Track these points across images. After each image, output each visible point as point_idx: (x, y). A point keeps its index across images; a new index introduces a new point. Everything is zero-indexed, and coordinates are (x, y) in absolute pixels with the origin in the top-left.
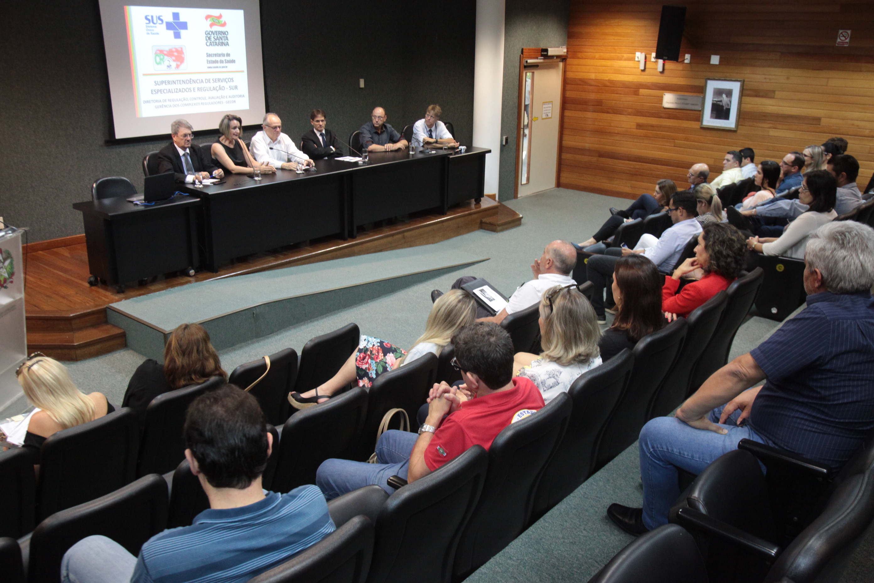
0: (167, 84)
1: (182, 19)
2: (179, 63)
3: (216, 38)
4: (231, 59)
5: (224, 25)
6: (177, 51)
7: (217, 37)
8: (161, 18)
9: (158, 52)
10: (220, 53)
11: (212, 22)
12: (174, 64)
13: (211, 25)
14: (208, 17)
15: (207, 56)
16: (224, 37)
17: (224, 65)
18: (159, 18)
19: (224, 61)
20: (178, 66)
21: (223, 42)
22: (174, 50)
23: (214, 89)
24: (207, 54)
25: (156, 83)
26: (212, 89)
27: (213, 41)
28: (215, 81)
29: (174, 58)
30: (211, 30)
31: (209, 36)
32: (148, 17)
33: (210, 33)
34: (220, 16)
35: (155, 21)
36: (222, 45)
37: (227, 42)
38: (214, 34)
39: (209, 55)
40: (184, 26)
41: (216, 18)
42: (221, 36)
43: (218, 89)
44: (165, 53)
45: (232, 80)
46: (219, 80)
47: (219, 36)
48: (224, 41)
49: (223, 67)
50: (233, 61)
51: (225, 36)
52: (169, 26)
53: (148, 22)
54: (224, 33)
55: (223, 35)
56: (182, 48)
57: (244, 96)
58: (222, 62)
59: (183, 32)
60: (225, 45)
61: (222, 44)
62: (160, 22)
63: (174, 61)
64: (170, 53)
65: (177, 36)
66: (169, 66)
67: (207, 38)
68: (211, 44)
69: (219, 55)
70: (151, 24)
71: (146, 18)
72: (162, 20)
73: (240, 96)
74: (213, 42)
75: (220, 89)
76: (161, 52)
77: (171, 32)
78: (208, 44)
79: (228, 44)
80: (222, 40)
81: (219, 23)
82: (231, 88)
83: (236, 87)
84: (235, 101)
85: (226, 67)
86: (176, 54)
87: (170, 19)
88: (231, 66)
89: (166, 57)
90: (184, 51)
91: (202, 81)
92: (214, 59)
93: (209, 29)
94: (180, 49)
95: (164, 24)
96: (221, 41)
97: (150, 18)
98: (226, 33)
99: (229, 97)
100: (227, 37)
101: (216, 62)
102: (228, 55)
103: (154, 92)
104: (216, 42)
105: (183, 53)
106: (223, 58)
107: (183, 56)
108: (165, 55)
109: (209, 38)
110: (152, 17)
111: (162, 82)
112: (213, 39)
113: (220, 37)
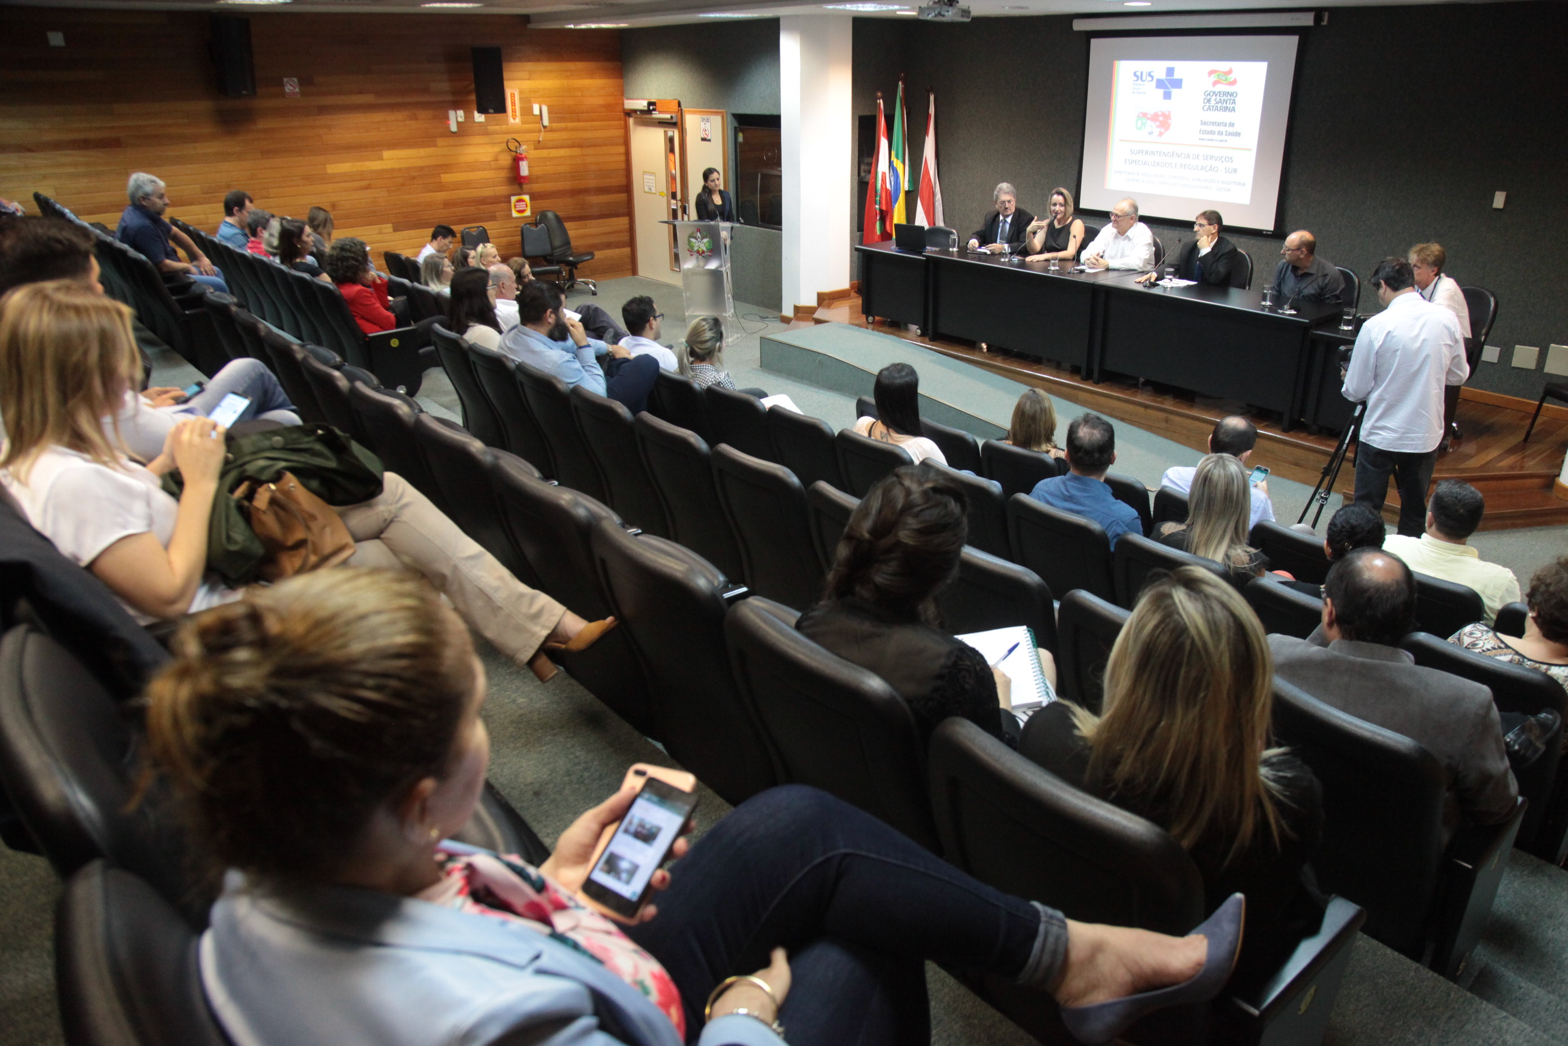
0: (1144, 154)
1: (1177, 76)
2: (1163, 130)
3: (1218, 100)
4: (1235, 131)
5: (1234, 83)
6: (1163, 115)
7: (1221, 99)
8: (1152, 74)
9: (1141, 115)
10: (1220, 121)
11: (1216, 79)
12: (1157, 131)
13: (1215, 83)
14: (1211, 73)
15: (1202, 124)
16: (1230, 100)
17: (1223, 137)
18: (1149, 74)
19: (1224, 133)
20: (1161, 134)
21: (1227, 107)
22: (1160, 113)
23: (1203, 168)
24: (1202, 121)
25: (1132, 152)
26: (1199, 168)
27: (1213, 104)
28: (1206, 158)
29: (1158, 124)
30: (1213, 90)
31: (1209, 97)
32: (1137, 74)
33: (1211, 94)
34: (1230, 72)
35: (1144, 78)
36: (1225, 111)
37: (1234, 107)
38: (1216, 96)
39: (1205, 122)
40: (1178, 84)
41: (1222, 75)
42: (1226, 99)
43: (1208, 169)
44: (1149, 116)
45: (1230, 159)
46: (1211, 157)
47: (1222, 98)
48: (1228, 105)
49: (1221, 141)
50: (1238, 134)
51: (1232, 98)
52: (1160, 84)
53: (1136, 78)
54: (1232, 95)
55: (1229, 97)
56: (1170, 112)
57: (1244, 184)
58: (1220, 133)
59: (1175, 92)
60: (1229, 111)
61: (1226, 109)
62: (1150, 79)
63: (1158, 127)
64: (1154, 118)
65: (1167, 96)
66: (1150, 133)
67: (1206, 101)
68: (1209, 109)
69: (1219, 124)
70: (1139, 81)
71: (1135, 74)
72: (1152, 77)
73: (1239, 184)
74: (1213, 106)
75: (1211, 169)
76: (1145, 115)
77: (1161, 91)
78: (1206, 108)
79: (1234, 109)
80: (1226, 103)
81: (1226, 80)
82: (1227, 171)
83: (1235, 171)
84: (1229, 190)
85: (1226, 141)
86: (1161, 118)
87: (1162, 75)
88: (1232, 141)
89: (1149, 122)
90: (1172, 115)
91: (1188, 156)
92: (1209, 128)
93: (1211, 88)
94: (1167, 113)
95: (1155, 81)
96: (1225, 105)
97: (1139, 74)
98: (1235, 95)
99: (1222, 182)
100: (1234, 100)
101: (1212, 133)
102: (1232, 125)
103: (1128, 162)
104: (1217, 107)
105: (1170, 119)
106: (1222, 129)
107: (1169, 121)
108: (1148, 119)
109: (1209, 101)
110: (1142, 73)
111: (1140, 152)
112: (1213, 102)
113: (1224, 100)
